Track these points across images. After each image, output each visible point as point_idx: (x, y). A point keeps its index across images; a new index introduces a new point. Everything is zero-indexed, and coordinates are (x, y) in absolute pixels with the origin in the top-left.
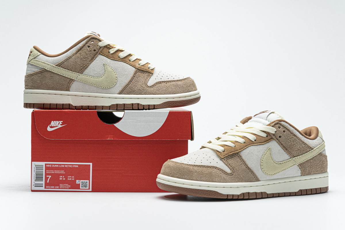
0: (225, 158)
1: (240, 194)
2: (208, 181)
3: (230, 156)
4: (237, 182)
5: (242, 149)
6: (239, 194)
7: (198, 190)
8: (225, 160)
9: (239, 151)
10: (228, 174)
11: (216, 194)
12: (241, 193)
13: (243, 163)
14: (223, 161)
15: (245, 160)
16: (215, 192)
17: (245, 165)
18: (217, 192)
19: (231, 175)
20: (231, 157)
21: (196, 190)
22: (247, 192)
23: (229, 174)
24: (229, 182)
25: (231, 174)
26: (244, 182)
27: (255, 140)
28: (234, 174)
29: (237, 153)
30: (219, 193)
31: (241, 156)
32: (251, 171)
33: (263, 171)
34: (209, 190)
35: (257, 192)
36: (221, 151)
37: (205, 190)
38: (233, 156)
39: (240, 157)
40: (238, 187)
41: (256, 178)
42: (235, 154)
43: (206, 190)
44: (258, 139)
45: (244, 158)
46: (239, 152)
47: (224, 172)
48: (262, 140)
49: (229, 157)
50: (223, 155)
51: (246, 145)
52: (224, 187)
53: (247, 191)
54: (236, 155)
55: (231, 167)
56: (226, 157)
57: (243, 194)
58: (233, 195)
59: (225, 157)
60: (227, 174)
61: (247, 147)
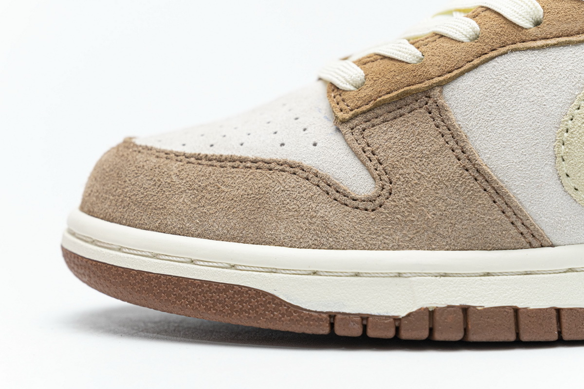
0: (356, 122)
1: (409, 315)
2: (233, 239)
3: (386, 108)
4: (399, 248)
5: (456, 72)
6: (402, 313)
7: (180, 279)
8: (356, 131)
9: (437, 80)
10: (355, 203)
11: (267, 309)
12: (414, 309)
13: (452, 143)
14: (344, 136)
15: (464, 131)
16: (265, 294)
17: (462, 156)
18: (274, 298)
19: (370, 206)
20: (391, 115)
21: (169, 279)
22: (457, 303)
23: (361, 205)
24: (354, 247)
25: (371, 204)
26: (441, 248)
27: (537, 24)
28: (388, 203)
29: (426, 93)
30: (282, 303)
31: (440, 108)
32: (489, 189)
33: (571, 191)
34: (232, 286)
35: (520, 305)
36: (348, 87)
37: (210, 283)
38: (401, 111)
39: (435, 113)
40: (399, 275)
41: (522, 229)
42: (414, 95)
43: (217, 284)
44: (551, 17)
45: (459, 117)
46: (432, 88)
47: (332, 191)
48: (575, 20)
49: (379, 112)
50: (352, 105)
51: (479, 50)
52: (315, 273)
53: (458, 300)
54: (417, 105)
55: (380, 167)
56: (364, 113)
57: (431, 314)
58: (365, 319)
59: (355, 116)
60: (348, 202)
61: (483, 57)
